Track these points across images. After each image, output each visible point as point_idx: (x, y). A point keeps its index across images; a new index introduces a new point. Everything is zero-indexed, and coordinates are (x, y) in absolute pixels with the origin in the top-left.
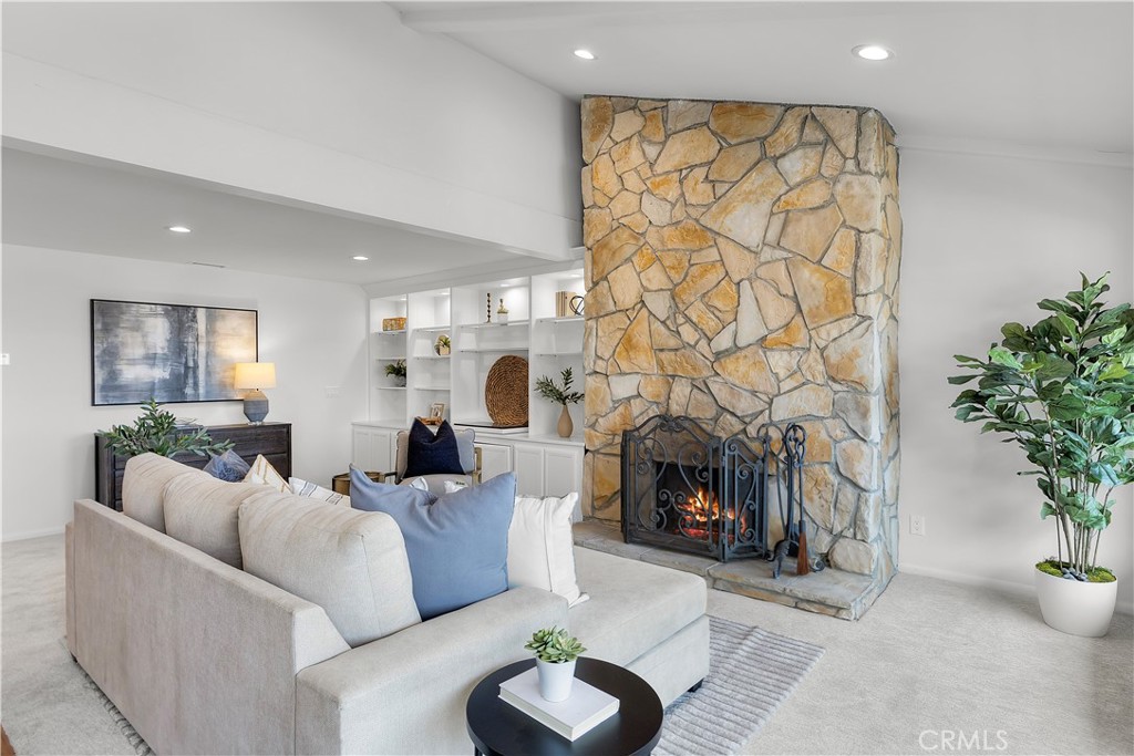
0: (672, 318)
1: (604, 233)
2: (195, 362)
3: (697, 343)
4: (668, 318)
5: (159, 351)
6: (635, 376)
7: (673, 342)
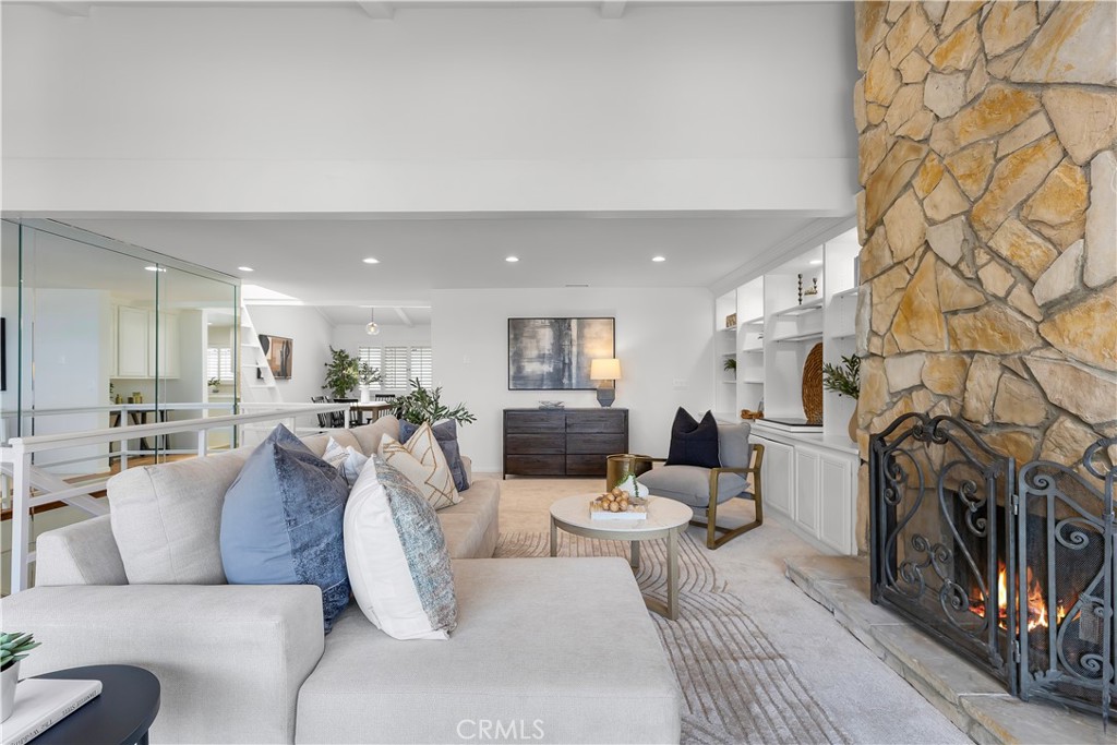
0: (968, 258)
1: (878, 160)
2: (570, 360)
3: (1009, 293)
4: (962, 259)
5: (547, 352)
6: (916, 356)
7: (970, 298)
